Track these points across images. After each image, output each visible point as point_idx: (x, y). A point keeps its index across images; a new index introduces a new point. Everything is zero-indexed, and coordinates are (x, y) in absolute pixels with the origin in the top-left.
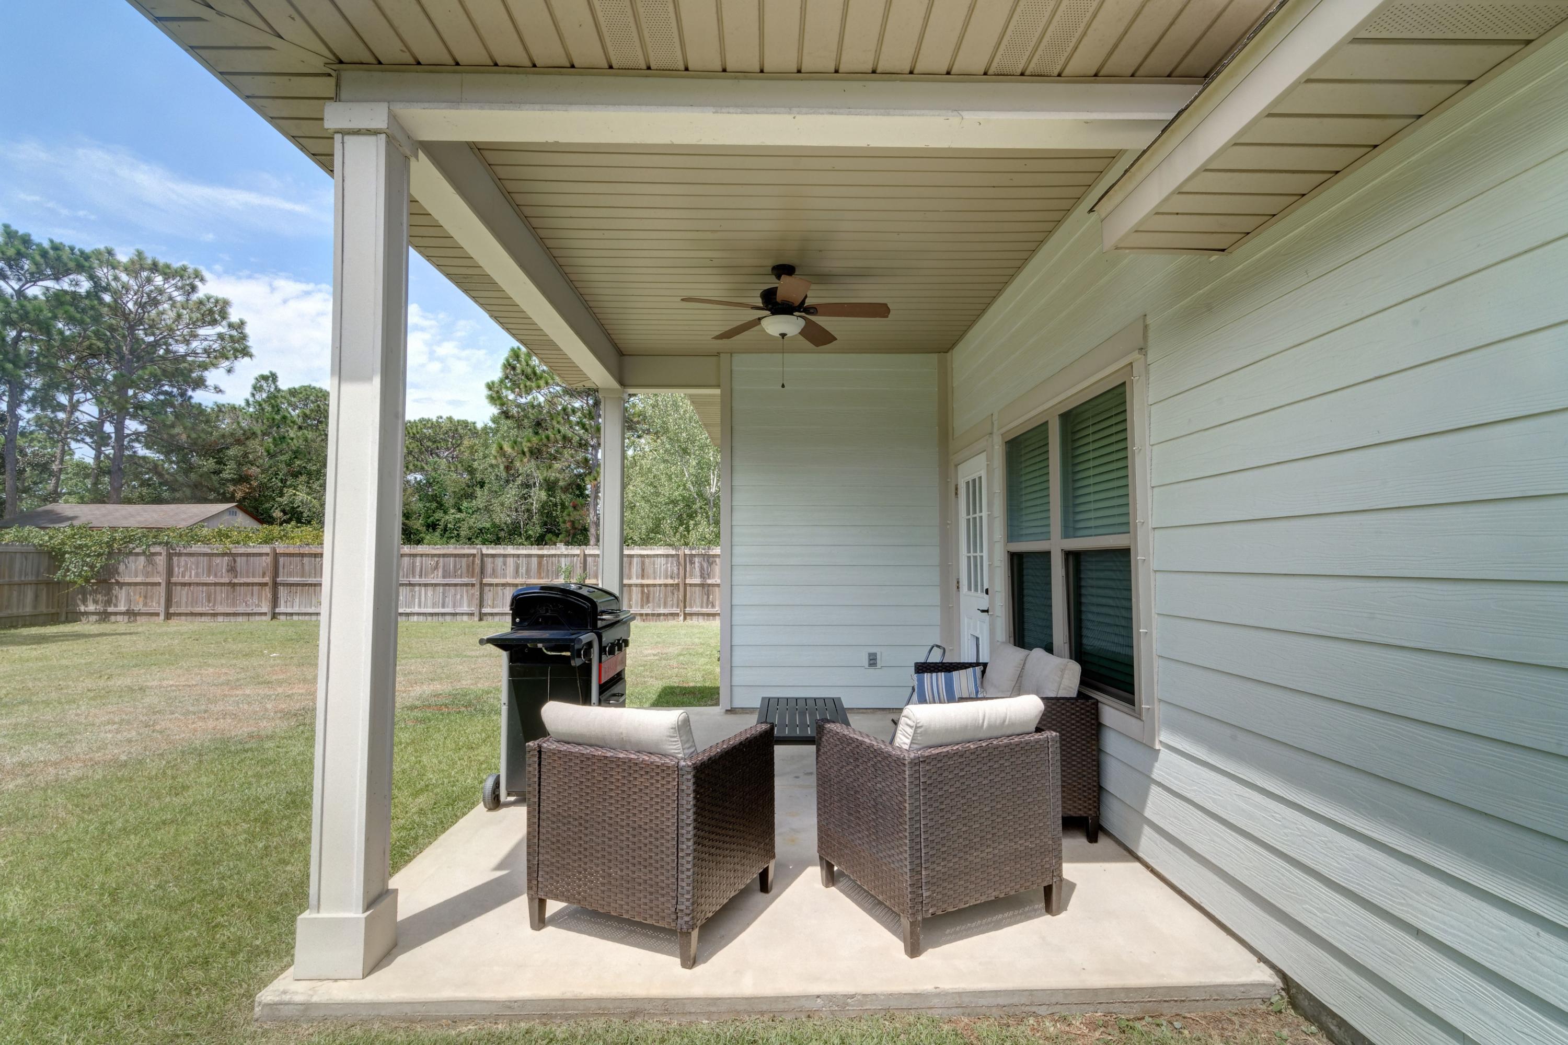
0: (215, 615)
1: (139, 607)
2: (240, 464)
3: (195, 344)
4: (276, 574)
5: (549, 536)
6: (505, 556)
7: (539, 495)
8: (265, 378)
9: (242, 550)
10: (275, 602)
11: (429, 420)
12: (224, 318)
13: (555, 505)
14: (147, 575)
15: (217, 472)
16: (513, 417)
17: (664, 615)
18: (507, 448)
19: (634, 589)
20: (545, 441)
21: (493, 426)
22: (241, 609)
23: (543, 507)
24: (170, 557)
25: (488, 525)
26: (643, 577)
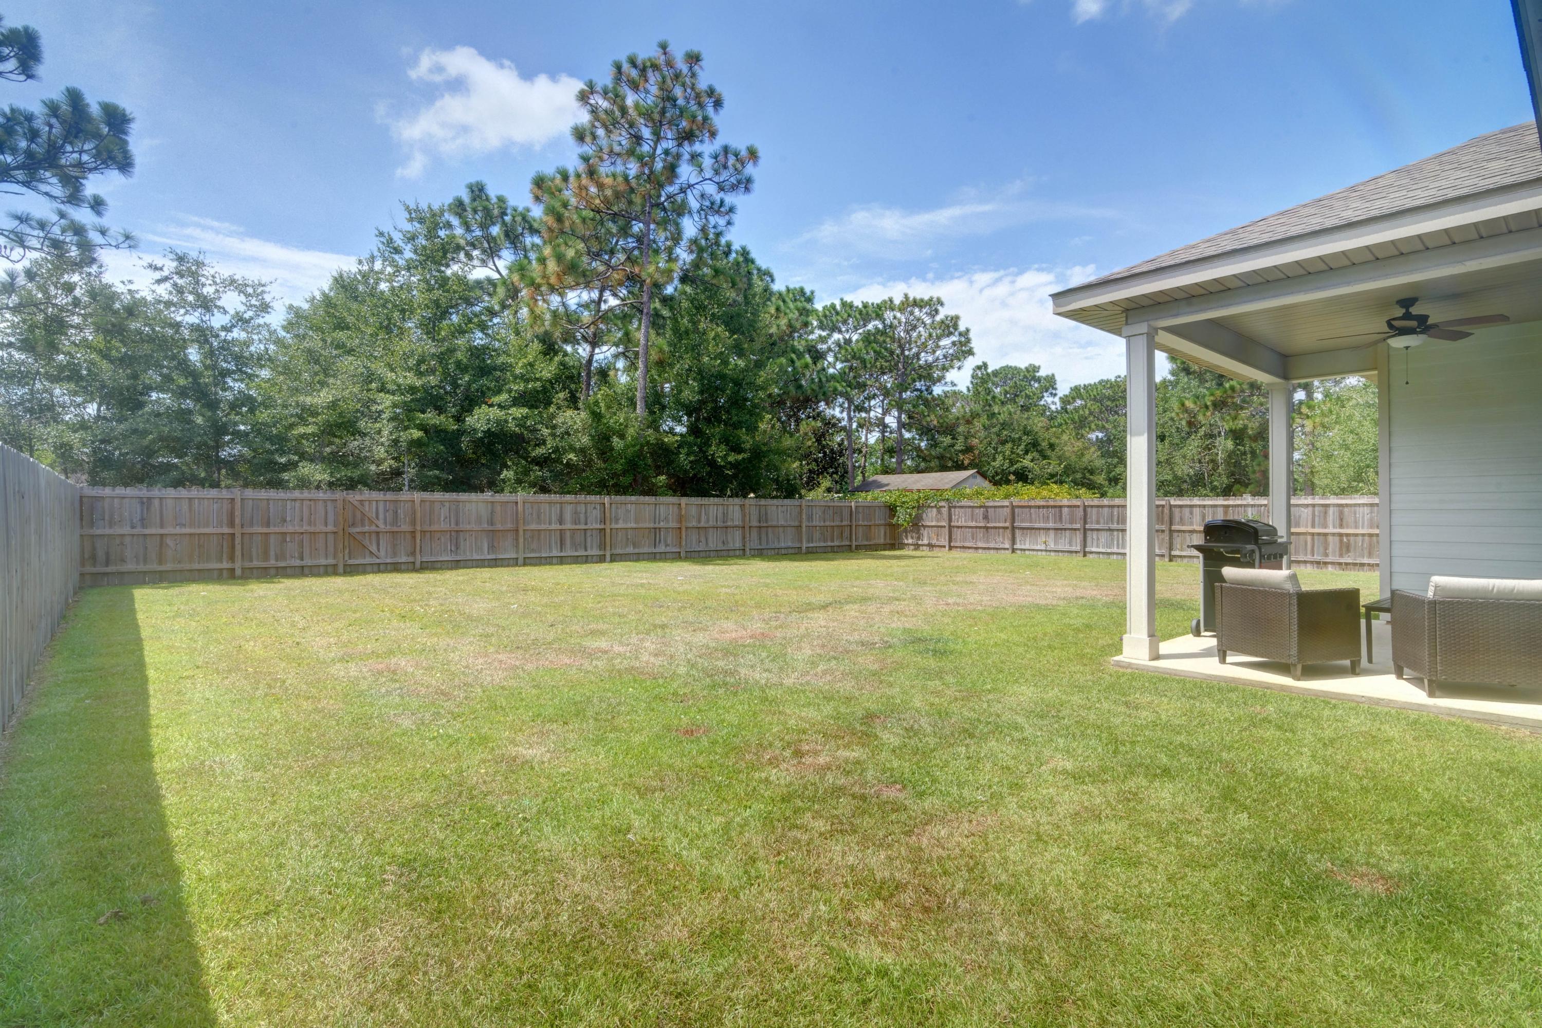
0: (977, 548)
1: (934, 542)
2: (966, 438)
3: (939, 353)
4: (1013, 520)
5: (1237, 487)
6: (1191, 506)
7: (1224, 445)
8: (979, 368)
9: (991, 504)
10: (1013, 542)
11: (1108, 381)
12: (956, 329)
13: (1245, 453)
14: (938, 521)
15: (953, 446)
16: (1194, 372)
17: (1369, 565)
18: (1189, 404)
19: (1330, 538)
20: (1229, 392)
21: (1172, 378)
22: (992, 545)
23: (1229, 456)
24: (950, 508)
25: (1169, 478)
26: (1341, 526)
